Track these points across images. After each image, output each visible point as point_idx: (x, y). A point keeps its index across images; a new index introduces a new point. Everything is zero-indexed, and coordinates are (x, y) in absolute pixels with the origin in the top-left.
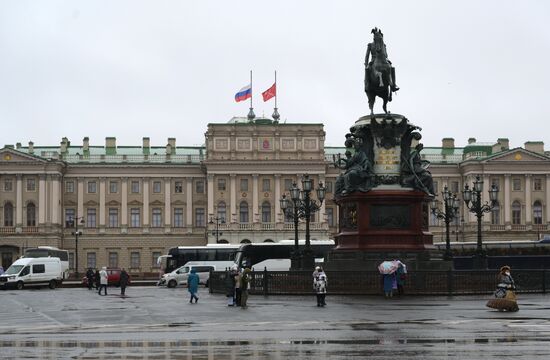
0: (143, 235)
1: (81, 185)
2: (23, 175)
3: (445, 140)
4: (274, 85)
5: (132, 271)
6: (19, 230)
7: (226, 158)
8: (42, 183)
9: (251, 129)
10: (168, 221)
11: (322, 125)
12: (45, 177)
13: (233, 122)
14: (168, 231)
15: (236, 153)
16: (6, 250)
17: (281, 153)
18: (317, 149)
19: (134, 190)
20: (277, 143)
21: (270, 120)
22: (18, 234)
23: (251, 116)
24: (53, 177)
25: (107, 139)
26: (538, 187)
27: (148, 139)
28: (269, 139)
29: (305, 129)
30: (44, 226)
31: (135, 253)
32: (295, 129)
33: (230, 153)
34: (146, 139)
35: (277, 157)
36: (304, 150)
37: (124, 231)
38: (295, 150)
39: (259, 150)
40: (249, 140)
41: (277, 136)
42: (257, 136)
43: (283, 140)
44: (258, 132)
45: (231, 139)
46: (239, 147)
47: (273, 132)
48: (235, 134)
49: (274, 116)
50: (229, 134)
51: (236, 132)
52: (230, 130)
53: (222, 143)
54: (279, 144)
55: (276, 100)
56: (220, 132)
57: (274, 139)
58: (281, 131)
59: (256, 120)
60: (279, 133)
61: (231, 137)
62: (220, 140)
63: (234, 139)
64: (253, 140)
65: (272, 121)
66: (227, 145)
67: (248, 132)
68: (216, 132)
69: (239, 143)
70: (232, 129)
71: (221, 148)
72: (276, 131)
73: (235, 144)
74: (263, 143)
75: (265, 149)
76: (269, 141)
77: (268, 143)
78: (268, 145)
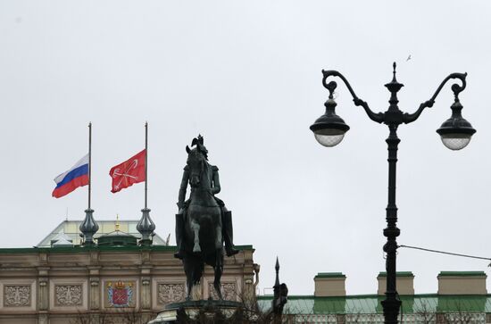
4: (144, 153)
9: (84, 260)
13: (48, 245)
15: (51, 315)
20: (145, 291)
21: (131, 239)
23: (88, 229)
28: (125, 282)
33: (35, 316)
39: (103, 308)
40: (80, 286)
41: (146, 275)
42: (99, 276)
43: (159, 284)
44: (103, 266)
45: (38, 283)
46: (55, 301)
47: (138, 265)
48: (49, 271)
49: (141, 226)
50: (34, 273)
51: (51, 267)
52: (36, 264)
53: (17, 293)
54: (151, 294)
55: (146, 189)
56: (12, 269)
57: (138, 282)
58: (154, 263)
59: (98, 239)
60: (151, 270)
61: (40, 279)
62: (14, 287)
63: (48, 286)
64: (91, 286)
65: (138, 241)
66: (30, 297)
67: (78, 266)
68: (5, 268)
69: (56, 293)
70: (42, 261)
71: (14, 306)
72: (143, 264)
73: (48, 295)
74: (114, 293)
75: (117, 305)
76: (127, 287)
77: (125, 291)
78: (125, 296)
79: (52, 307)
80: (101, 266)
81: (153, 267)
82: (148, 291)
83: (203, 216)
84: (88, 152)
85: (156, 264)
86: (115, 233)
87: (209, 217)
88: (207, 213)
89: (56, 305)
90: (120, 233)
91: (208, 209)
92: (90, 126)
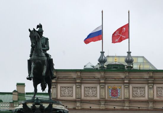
7: (71, 106)
9: (98, 75)
17: (131, 102)
20: (126, 91)
21: (122, 65)
23: (102, 61)
28: (117, 86)
32: (146, 76)
33: (75, 101)
36: (156, 98)
38: (146, 98)
39: (107, 98)
40: (96, 88)
41: (126, 83)
42: (105, 83)
43: (133, 88)
44: (106, 79)
45: (76, 86)
46: (84, 95)
47: (123, 78)
48: (81, 80)
49: (127, 60)
50: (74, 81)
51: (82, 79)
52: (75, 77)
53: (67, 90)
54: (129, 92)
55: (129, 42)
56: (64, 79)
57: (123, 86)
58: (130, 78)
59: (107, 65)
60: (129, 80)
61: (77, 84)
62: (65, 87)
63: (81, 87)
64: (101, 88)
65: (126, 66)
66: (72, 93)
67: (95, 78)
68: (61, 78)
69: (85, 91)
70: (78, 76)
71: (65, 96)
72: (125, 78)
73: (81, 92)
74: (112, 91)
75: (113, 97)
76: (118, 89)
77: (117, 90)
78: (117, 93)
79: (83, 97)
80: (105, 78)
81: (130, 80)
82: (128, 91)
83: (37, 61)
84: (102, 24)
85: (131, 78)
86: (114, 63)
87: (40, 61)
88: (39, 60)
89: (85, 96)
90: (117, 63)
91: (40, 58)
92: (102, 12)
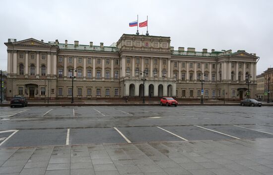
0: (93, 81)
1: (66, 59)
2: (40, 52)
3: (204, 49)
5: (88, 97)
6: (38, 77)
7: (131, 49)
8: (49, 56)
9: (141, 37)
10: (103, 76)
11: (170, 37)
12: (50, 53)
14: (103, 80)
15: (135, 47)
16: (31, 86)
17: (153, 48)
18: (167, 47)
19: (89, 62)
20: (151, 44)
22: (37, 79)
23: (138, 33)
24: (54, 53)
25: (75, 41)
26: (247, 67)
27: (92, 42)
28: (148, 42)
29: (163, 39)
30: (50, 75)
31: (89, 89)
33: (132, 47)
34: (91, 43)
35: (152, 50)
36: (162, 47)
37: (84, 79)
38: (159, 47)
39: (144, 46)
40: (140, 42)
42: (144, 40)
43: (154, 43)
48: (135, 39)
52: (132, 37)
53: (129, 43)
56: (128, 38)
